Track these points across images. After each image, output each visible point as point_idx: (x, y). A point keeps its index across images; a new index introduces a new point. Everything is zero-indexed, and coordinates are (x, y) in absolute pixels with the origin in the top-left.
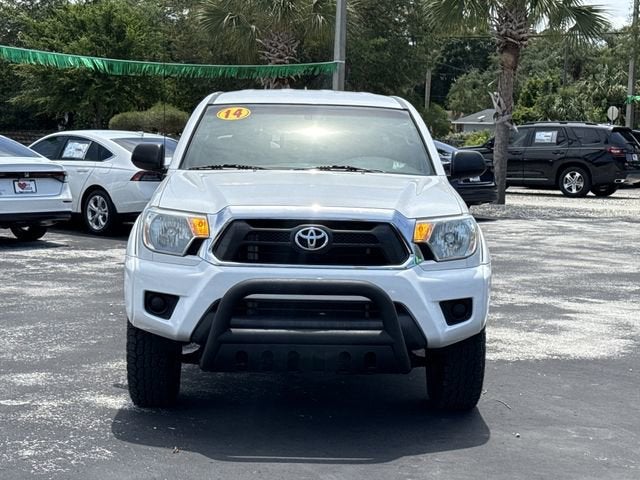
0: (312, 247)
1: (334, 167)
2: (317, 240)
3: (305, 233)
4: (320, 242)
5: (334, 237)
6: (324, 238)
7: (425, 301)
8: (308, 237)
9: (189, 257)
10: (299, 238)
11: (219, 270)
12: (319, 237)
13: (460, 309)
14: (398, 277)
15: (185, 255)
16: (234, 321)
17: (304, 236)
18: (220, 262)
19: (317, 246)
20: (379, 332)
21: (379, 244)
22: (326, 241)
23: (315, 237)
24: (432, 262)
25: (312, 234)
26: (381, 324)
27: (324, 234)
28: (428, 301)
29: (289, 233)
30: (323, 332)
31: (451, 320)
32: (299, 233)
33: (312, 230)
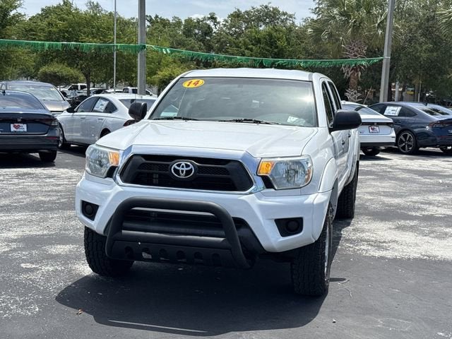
0: (182, 176)
1: (245, 120)
2: (186, 171)
3: (179, 165)
4: (188, 172)
5: (199, 169)
6: (191, 169)
7: (261, 218)
8: (180, 169)
9: (108, 179)
10: (175, 169)
11: (120, 189)
12: (188, 169)
13: (293, 225)
14: (240, 200)
15: (106, 177)
16: (125, 224)
17: (178, 168)
18: (123, 184)
19: (186, 175)
20: (222, 239)
21: (229, 176)
22: (193, 171)
23: (185, 169)
24: (273, 190)
25: (183, 167)
26: (223, 233)
27: (191, 166)
28: (263, 219)
29: (168, 165)
30: (183, 236)
31: (284, 233)
32: (175, 166)
33: (183, 164)
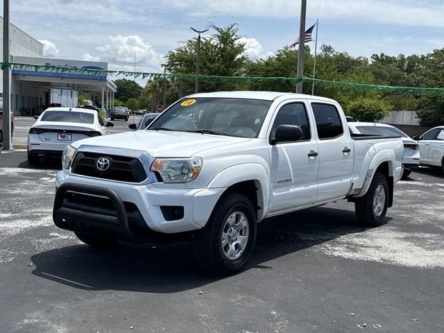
0: (102, 169)
4: (106, 166)
5: (112, 164)
6: (108, 164)
8: (101, 163)
10: (98, 163)
12: (106, 163)
15: (67, 169)
19: (104, 168)
21: (130, 170)
22: (108, 166)
23: (103, 164)
24: (162, 183)
25: (103, 162)
27: (108, 162)
28: (149, 205)
29: (96, 160)
31: (167, 218)
32: (99, 161)
33: (103, 160)
